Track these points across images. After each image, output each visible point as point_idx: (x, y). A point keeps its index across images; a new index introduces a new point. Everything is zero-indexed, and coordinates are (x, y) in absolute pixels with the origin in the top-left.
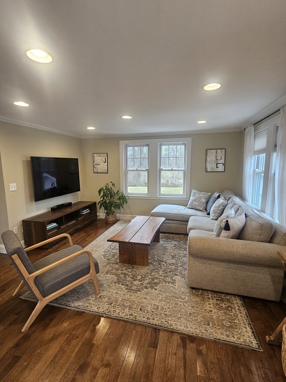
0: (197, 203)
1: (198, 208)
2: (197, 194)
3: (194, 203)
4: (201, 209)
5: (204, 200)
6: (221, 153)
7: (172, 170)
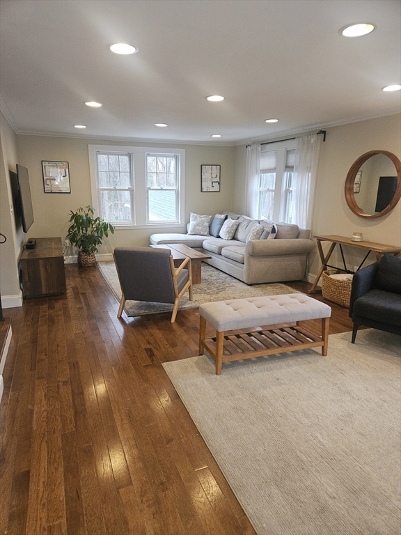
0: (200, 228)
1: (202, 233)
2: (198, 218)
3: (197, 227)
4: (206, 233)
5: (207, 224)
6: (215, 170)
7: (162, 189)
